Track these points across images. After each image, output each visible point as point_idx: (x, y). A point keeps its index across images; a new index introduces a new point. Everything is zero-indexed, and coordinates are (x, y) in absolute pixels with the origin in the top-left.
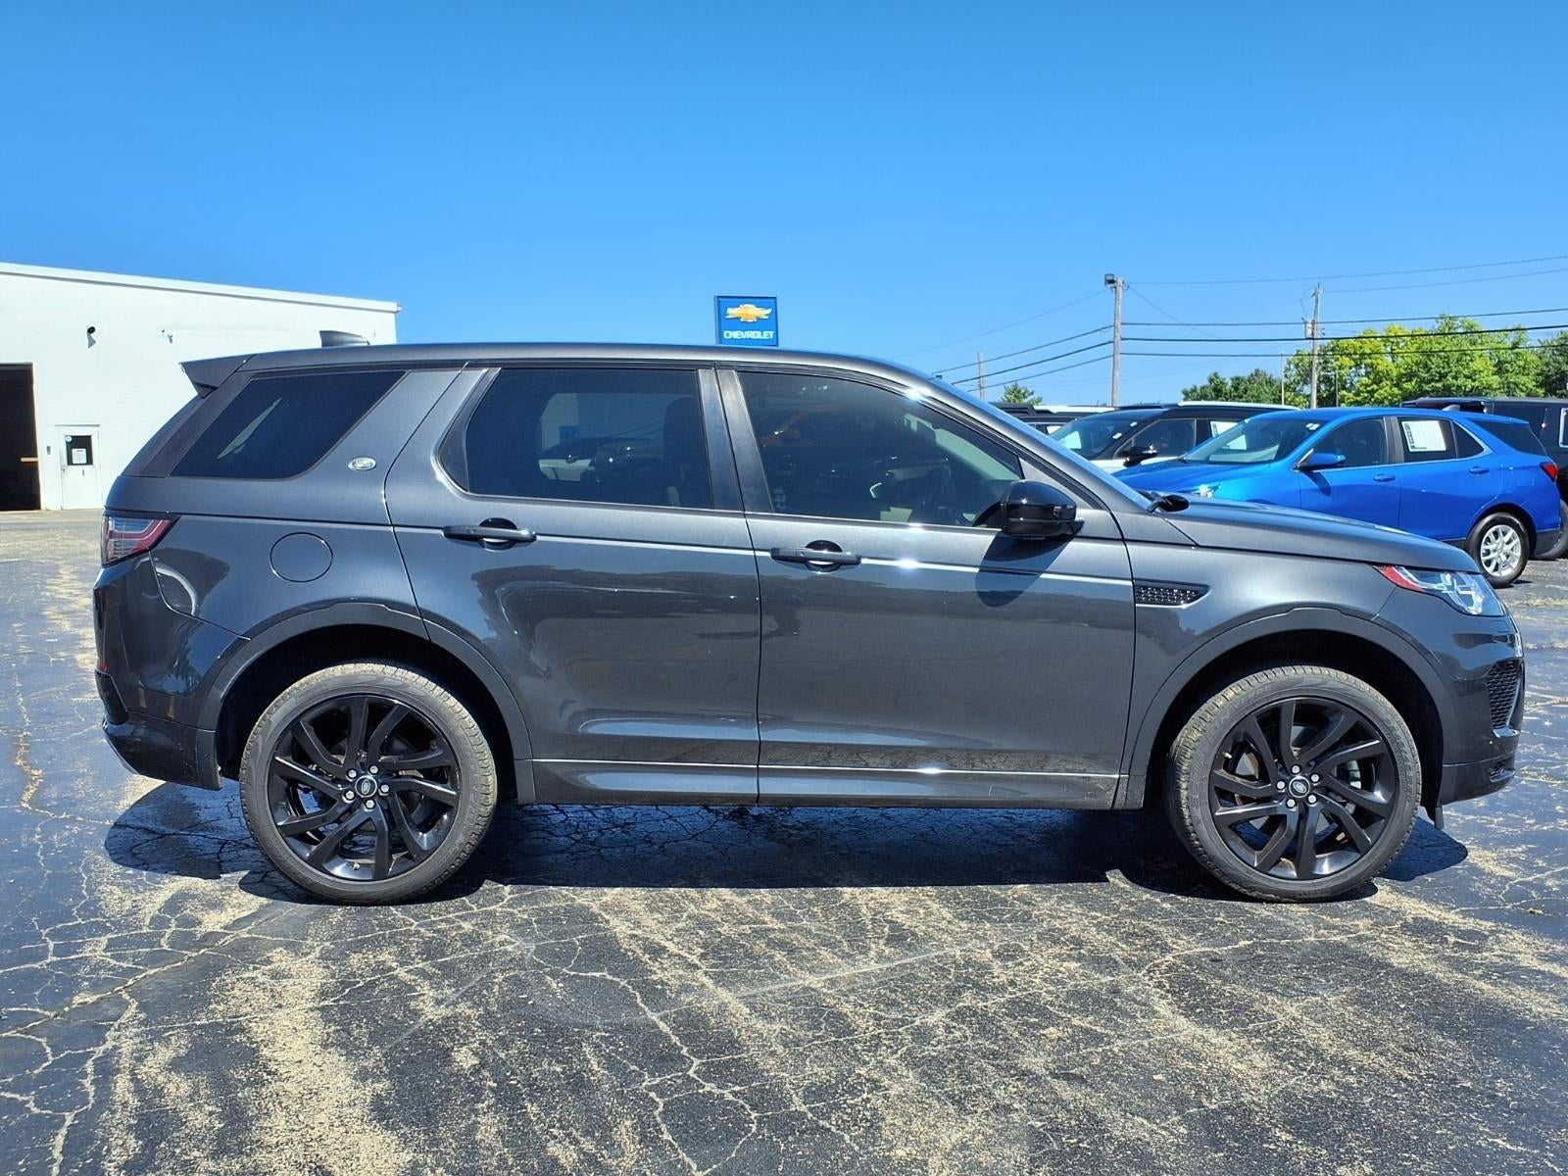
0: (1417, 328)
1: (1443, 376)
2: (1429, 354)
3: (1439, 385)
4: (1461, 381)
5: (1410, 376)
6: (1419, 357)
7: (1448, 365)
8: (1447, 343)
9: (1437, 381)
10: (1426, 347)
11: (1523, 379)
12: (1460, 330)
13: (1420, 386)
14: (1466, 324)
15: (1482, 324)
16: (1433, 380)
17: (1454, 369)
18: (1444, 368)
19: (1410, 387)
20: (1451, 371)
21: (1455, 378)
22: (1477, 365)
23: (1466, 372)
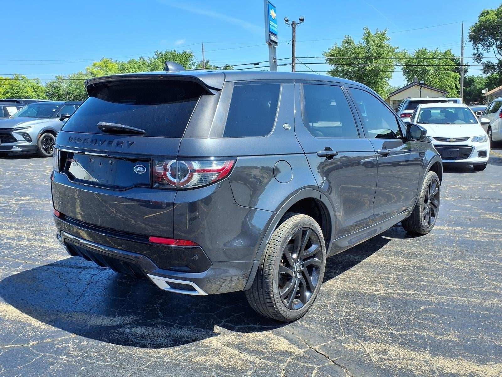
0: (7, 77)
1: (18, 92)
2: (13, 86)
3: (17, 95)
4: (24, 94)
5: (8, 92)
6: (9, 87)
7: (19, 89)
8: (18, 83)
9: (17, 94)
10: (11, 83)
11: (41, 94)
12: (21, 79)
13: (11, 95)
14: (22, 77)
15: (27, 78)
16: (15, 93)
17: (21, 90)
18: (18, 90)
19: (8, 95)
20: (20, 91)
21: (22, 93)
22: (28, 89)
23: (25, 91)
